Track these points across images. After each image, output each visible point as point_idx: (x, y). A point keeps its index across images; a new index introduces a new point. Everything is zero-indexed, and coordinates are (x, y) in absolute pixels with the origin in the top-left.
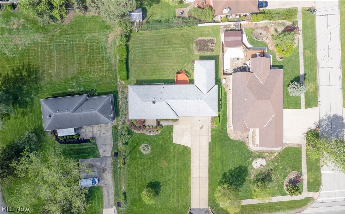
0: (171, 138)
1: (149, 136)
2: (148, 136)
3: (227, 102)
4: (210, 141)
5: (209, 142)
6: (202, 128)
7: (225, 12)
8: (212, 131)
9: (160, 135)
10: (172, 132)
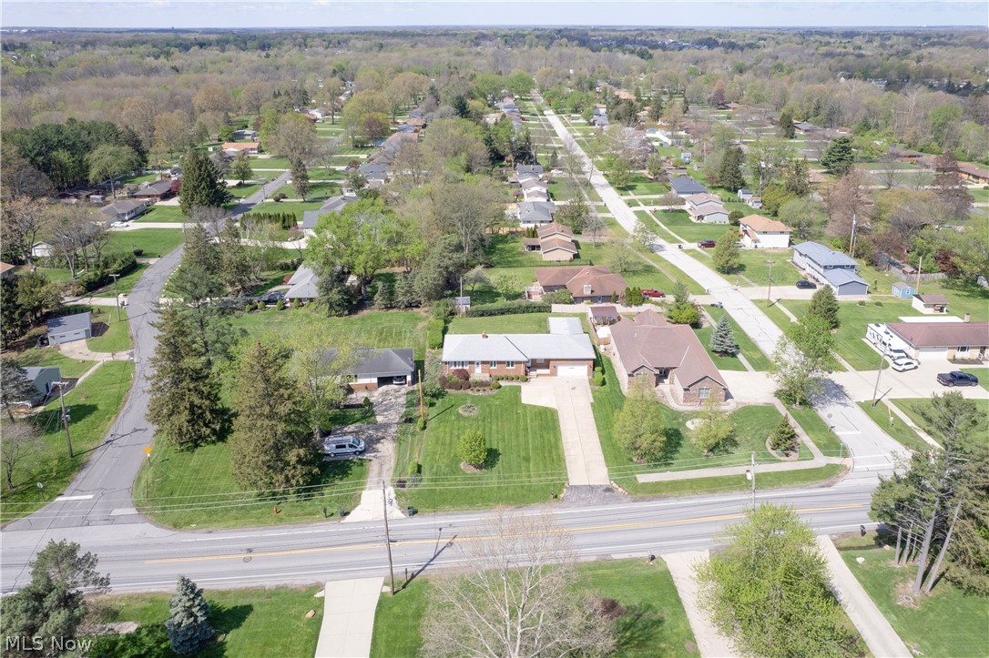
0: (517, 398)
1: (477, 396)
4: (592, 402)
6: (573, 388)
7: (587, 293)
8: (593, 392)
9: (496, 395)
10: (519, 392)
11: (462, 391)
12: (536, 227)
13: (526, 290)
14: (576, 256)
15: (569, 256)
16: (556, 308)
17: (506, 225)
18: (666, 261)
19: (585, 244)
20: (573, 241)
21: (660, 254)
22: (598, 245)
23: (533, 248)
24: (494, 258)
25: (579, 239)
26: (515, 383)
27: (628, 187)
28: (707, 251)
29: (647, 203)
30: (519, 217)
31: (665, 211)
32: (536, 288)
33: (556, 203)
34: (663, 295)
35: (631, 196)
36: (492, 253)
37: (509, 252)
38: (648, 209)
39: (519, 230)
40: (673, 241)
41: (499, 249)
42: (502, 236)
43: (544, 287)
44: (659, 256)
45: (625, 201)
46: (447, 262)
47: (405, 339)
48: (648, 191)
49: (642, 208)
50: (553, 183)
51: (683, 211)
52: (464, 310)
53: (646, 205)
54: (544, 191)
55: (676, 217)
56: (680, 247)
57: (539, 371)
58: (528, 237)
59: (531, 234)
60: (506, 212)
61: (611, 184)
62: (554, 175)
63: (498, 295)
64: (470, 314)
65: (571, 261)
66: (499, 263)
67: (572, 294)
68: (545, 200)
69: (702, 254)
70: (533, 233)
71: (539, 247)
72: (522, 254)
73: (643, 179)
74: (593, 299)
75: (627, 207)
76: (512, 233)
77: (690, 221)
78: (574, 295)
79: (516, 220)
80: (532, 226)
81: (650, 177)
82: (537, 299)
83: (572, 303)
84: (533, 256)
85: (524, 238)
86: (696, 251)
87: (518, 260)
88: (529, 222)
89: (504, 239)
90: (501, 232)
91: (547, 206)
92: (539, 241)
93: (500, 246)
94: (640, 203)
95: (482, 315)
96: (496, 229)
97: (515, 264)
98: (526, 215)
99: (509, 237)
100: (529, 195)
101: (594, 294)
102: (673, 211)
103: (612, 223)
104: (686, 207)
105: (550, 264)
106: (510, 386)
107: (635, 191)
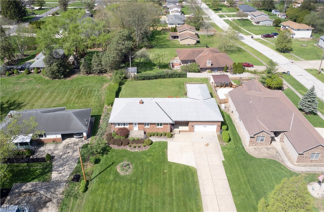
0: (164, 155)
1: (133, 152)
2: (131, 152)
5: (223, 161)
6: (207, 145)
7: (209, 65)
8: (223, 149)
9: (148, 151)
10: (166, 149)
11: (122, 148)
12: (176, 27)
13: (171, 62)
14: (198, 42)
15: (194, 42)
16: (190, 75)
17: (161, 26)
18: (247, 45)
19: (202, 36)
20: (196, 34)
21: (243, 41)
22: (209, 36)
23: (175, 37)
24: (154, 43)
25: (199, 33)
26: (163, 139)
27: (218, 9)
28: (267, 40)
29: (229, 16)
30: (167, 22)
31: (239, 20)
32: (177, 61)
33: (186, 16)
34: (252, 66)
35: (221, 13)
36: (152, 40)
37: (162, 39)
38: (230, 19)
39: (167, 28)
40: (247, 34)
41: (157, 38)
42: (158, 31)
43: (182, 61)
44: (242, 42)
45: (218, 15)
46: (121, 46)
47: (93, 97)
48: (228, 11)
49: (227, 18)
50: (183, 7)
51: (248, 20)
52: (133, 76)
53: (229, 17)
54: (179, 10)
55: (246, 22)
56: (252, 37)
57: (181, 128)
58: (172, 31)
59: (174, 30)
60: (161, 19)
61: (210, 8)
62: (184, 4)
63: (155, 65)
64: (136, 78)
65: (195, 44)
66: (156, 46)
67: (199, 66)
68: (180, 14)
69: (265, 41)
70: (175, 30)
71: (177, 37)
72: (169, 41)
73: (225, 6)
74: (212, 69)
75: (219, 18)
76: (163, 29)
77: (253, 25)
78: (200, 67)
79: (166, 24)
80: (174, 26)
81: (227, 5)
82: (178, 68)
83: (199, 72)
84: (174, 42)
85: (170, 32)
86: (261, 39)
87: (167, 44)
88: (172, 24)
89: (159, 33)
90: (158, 29)
91: (181, 17)
92: (178, 34)
93: (157, 36)
94: (225, 16)
95: (144, 79)
96: (155, 27)
97: (165, 47)
98: (171, 21)
99: (162, 32)
100: (172, 12)
101: (213, 66)
102: (243, 20)
103: (214, 25)
104: (249, 18)
105: (184, 46)
106: (159, 142)
107: (221, 11)
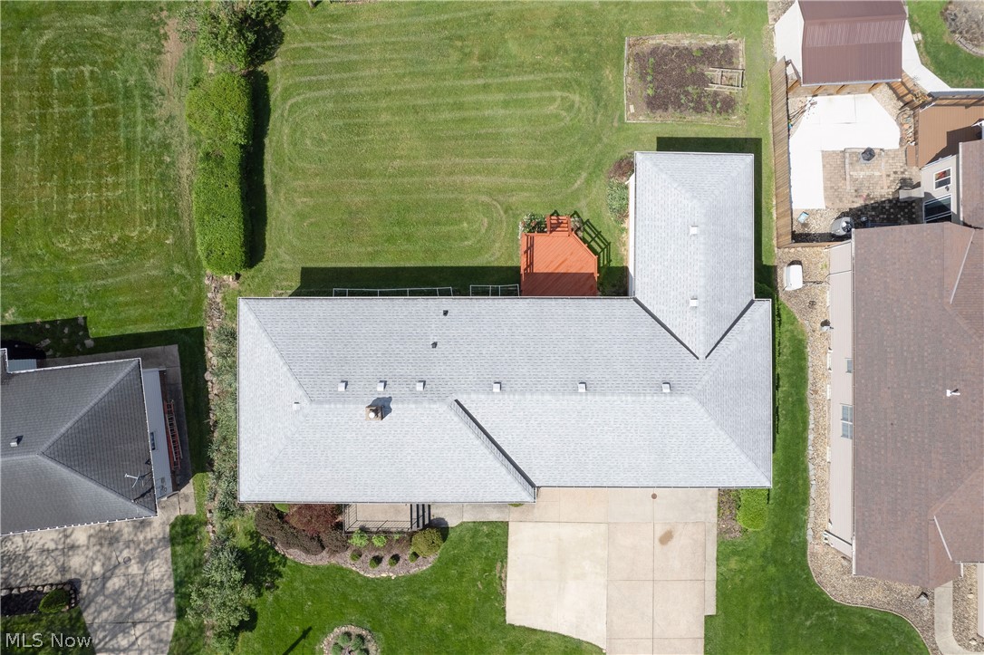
0: (494, 594)
2: (368, 580)
3: (809, 392)
4: (712, 611)
5: (708, 619)
6: (666, 538)
9: (432, 578)
10: (499, 564)
11: (323, 559)
106: (475, 530)
